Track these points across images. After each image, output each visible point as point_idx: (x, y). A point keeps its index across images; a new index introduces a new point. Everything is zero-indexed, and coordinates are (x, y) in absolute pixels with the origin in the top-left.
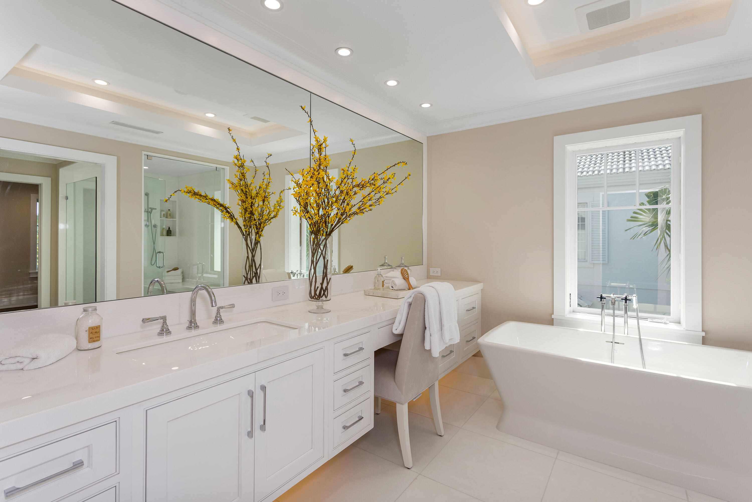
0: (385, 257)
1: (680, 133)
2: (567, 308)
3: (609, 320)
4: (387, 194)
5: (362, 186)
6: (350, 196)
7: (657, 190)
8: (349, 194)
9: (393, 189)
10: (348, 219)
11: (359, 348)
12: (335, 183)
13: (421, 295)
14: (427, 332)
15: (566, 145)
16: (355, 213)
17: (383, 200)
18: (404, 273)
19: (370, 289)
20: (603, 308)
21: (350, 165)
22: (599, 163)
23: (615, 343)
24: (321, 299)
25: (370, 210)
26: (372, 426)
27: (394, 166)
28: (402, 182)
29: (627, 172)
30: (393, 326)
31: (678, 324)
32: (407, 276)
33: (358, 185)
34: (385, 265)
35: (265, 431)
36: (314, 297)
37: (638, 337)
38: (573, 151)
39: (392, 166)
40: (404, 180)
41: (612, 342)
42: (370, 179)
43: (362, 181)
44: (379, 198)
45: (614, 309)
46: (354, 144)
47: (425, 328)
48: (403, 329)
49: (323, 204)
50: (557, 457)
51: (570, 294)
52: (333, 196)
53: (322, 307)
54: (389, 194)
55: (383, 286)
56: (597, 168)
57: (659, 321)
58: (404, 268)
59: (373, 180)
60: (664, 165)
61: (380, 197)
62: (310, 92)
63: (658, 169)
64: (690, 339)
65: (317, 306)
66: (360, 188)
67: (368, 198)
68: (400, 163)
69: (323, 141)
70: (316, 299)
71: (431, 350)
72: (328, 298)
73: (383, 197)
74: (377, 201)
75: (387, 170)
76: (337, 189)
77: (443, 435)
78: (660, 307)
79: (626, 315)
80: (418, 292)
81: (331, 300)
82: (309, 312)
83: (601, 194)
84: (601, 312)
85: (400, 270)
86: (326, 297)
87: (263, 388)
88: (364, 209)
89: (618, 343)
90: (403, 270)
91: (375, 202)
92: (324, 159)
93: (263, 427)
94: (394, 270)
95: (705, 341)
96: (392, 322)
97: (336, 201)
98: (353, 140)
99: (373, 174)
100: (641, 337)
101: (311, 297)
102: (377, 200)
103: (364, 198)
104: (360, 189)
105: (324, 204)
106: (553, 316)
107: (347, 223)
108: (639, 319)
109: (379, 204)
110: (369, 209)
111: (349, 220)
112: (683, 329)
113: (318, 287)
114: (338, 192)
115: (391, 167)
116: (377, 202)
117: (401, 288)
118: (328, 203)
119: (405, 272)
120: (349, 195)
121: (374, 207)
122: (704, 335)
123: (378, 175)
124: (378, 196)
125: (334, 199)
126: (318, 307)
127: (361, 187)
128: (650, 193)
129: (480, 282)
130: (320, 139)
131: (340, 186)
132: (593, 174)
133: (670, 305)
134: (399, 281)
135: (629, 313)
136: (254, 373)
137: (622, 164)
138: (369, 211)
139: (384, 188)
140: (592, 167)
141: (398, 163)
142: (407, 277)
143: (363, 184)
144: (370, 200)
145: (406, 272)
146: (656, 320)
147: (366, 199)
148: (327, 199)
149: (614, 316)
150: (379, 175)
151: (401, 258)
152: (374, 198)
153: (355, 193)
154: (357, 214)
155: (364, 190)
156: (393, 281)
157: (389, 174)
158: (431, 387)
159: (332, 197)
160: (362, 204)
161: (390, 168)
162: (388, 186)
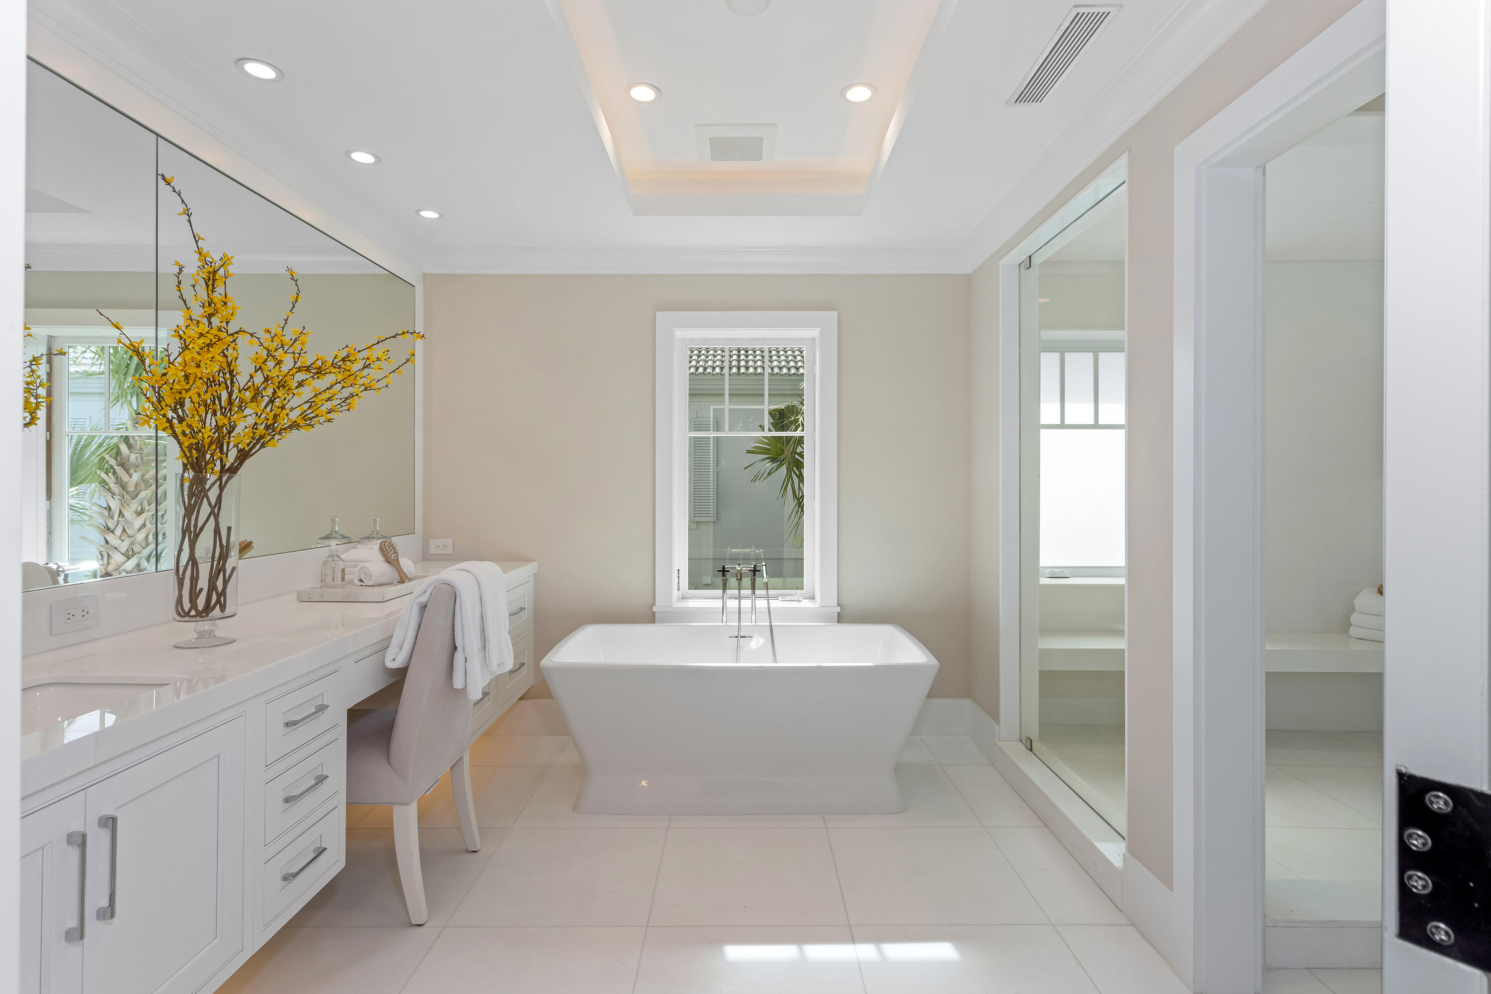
0: (333, 519)
1: (815, 333)
2: (675, 594)
3: (732, 604)
4: (366, 389)
5: (317, 370)
6: (289, 389)
7: (783, 407)
8: (287, 385)
9: (378, 381)
10: (277, 437)
11: (316, 707)
12: (251, 359)
13: (448, 587)
14: (459, 657)
15: (674, 329)
16: (295, 426)
17: (357, 402)
18: (387, 550)
19: (311, 588)
20: (724, 588)
21: (286, 323)
22: (705, 355)
23: (741, 637)
24: (211, 615)
25: (329, 421)
26: (342, 864)
27: (394, 337)
28: (398, 368)
29: (743, 373)
30: (387, 653)
31: (813, 600)
32: (394, 555)
33: (308, 369)
34: (332, 536)
35: (114, 919)
36: (190, 611)
37: (769, 624)
38: (683, 339)
39: (390, 338)
40: (402, 365)
41: (736, 637)
42: (335, 358)
43: (316, 360)
44: (349, 396)
45: (739, 589)
46: (297, 280)
47: (455, 648)
48: (408, 657)
49: (214, 404)
50: (669, 826)
51: (679, 570)
52: (246, 387)
53: (211, 633)
54: (371, 389)
55: (343, 579)
56: (701, 363)
57: (791, 598)
58: (387, 540)
59: (343, 360)
60: (789, 369)
61: (351, 394)
62: (158, 135)
63: (782, 373)
64: (824, 618)
65: (197, 633)
66: (312, 375)
67: (327, 395)
68: (407, 333)
69: (220, 263)
70: (199, 614)
71: (467, 688)
72: (228, 611)
73: (357, 395)
74: (343, 402)
75: (378, 343)
76: (256, 371)
77: (479, 849)
78: (791, 581)
79: (754, 596)
80: (440, 582)
81: (236, 616)
82: (175, 647)
83: (712, 407)
84: (722, 595)
85: (376, 545)
86: (223, 608)
87: (110, 823)
88: (314, 417)
89: (745, 637)
90: (384, 545)
91: (339, 404)
92: (223, 303)
93: (109, 912)
94: (358, 546)
95: (841, 619)
96: (384, 645)
97: (254, 399)
98: (294, 271)
99: (343, 349)
100: (772, 624)
101: (183, 614)
102: (343, 400)
103: (316, 395)
104: (313, 377)
105: (217, 402)
106: (655, 609)
107: (273, 446)
108: (770, 598)
109: (348, 410)
110: (326, 419)
111: (279, 440)
112: (817, 606)
113: (201, 590)
114: (259, 379)
115: (387, 339)
116: (343, 404)
117: (381, 581)
118: (230, 403)
119: (389, 548)
120: (287, 387)
121: (337, 416)
122: (839, 611)
123: (357, 351)
124: (346, 393)
125: (248, 395)
126: (201, 635)
127: (313, 373)
128: (774, 410)
129: (533, 561)
130: (212, 258)
131: (262, 365)
132: (696, 372)
133: (803, 577)
134: (377, 566)
135: (757, 592)
136: (84, 791)
137: (736, 360)
138: (325, 422)
139: (364, 377)
140: (694, 360)
141: (403, 333)
142: (395, 557)
143: (320, 367)
144: (329, 399)
145: (391, 548)
146: (787, 598)
147: (321, 397)
148: (228, 392)
149: (739, 598)
150: (359, 351)
151: (375, 520)
152: (339, 396)
153: (300, 384)
154: (297, 429)
155: (322, 379)
156: (362, 567)
157: (378, 352)
158: (456, 766)
159: (243, 389)
160: (309, 408)
161: (384, 340)
162: (374, 373)
